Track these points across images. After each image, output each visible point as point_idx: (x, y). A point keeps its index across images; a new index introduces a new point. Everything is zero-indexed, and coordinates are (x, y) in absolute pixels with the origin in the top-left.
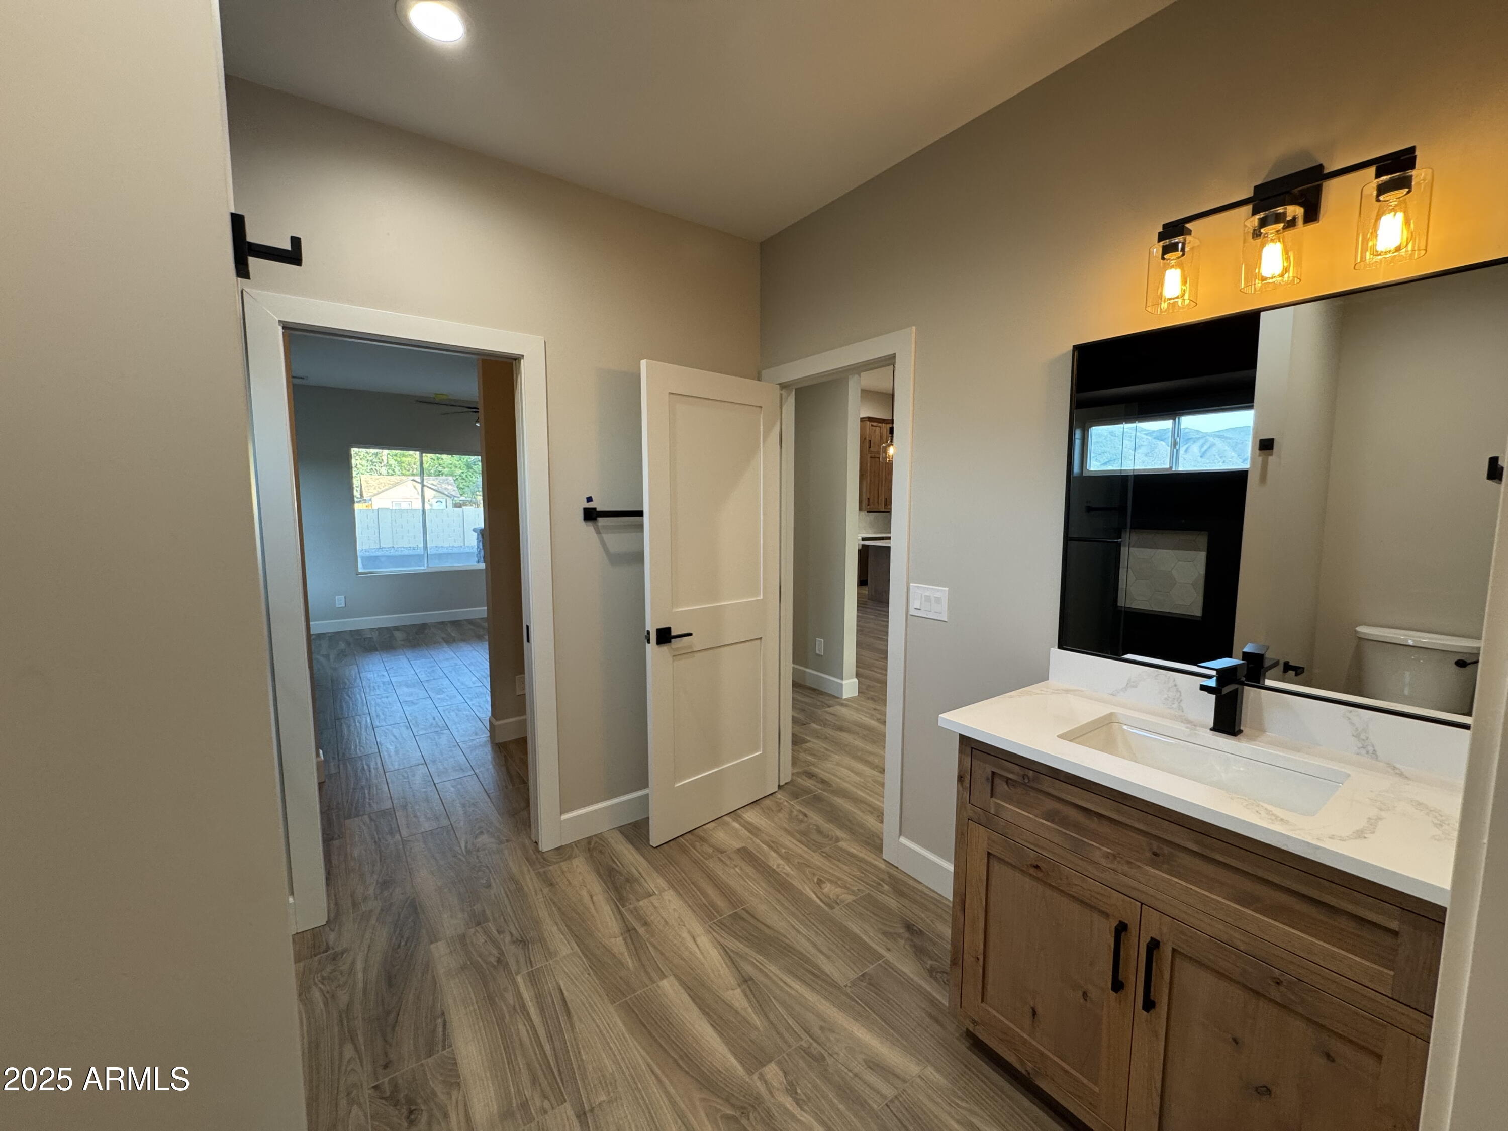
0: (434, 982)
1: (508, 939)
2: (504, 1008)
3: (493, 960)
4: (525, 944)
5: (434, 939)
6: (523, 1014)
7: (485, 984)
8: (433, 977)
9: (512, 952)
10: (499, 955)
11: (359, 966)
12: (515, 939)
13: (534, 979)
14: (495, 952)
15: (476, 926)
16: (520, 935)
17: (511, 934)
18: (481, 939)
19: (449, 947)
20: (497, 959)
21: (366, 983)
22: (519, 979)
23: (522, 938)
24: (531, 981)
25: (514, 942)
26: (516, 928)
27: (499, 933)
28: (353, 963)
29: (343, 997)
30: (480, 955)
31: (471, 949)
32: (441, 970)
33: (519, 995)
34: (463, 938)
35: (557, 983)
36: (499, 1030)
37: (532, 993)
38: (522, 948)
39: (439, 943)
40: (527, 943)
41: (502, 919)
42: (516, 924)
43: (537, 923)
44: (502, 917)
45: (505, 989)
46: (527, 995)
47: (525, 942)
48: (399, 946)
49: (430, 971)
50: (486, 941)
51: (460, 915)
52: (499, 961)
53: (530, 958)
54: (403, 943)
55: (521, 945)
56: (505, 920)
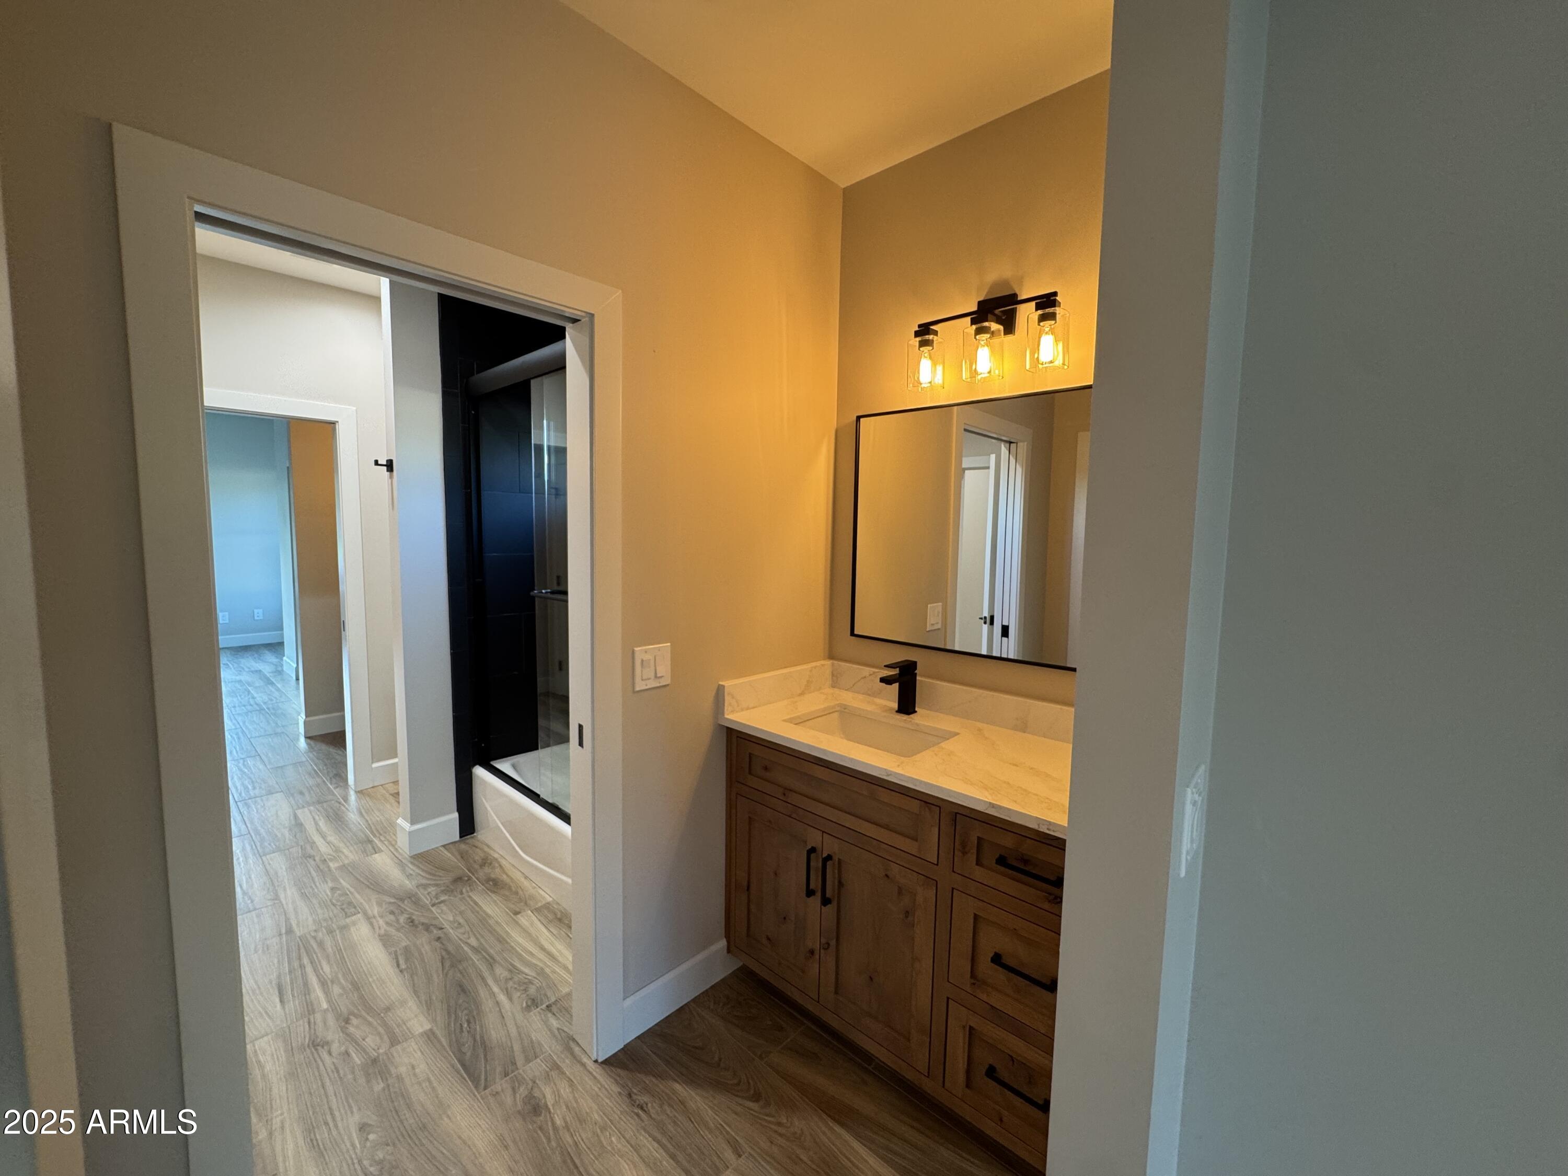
0: (415, 992)
1: (335, 1047)
2: (343, 981)
3: (354, 1021)
4: (314, 1041)
5: (430, 1036)
6: (324, 979)
7: (361, 997)
8: (418, 997)
9: (333, 1034)
10: (347, 1026)
11: (502, 998)
12: (325, 1047)
13: (310, 1009)
14: (351, 1029)
15: (378, 1057)
16: (318, 1053)
17: (330, 1053)
18: (371, 1042)
19: (408, 1029)
20: (350, 1022)
21: (486, 985)
22: (325, 1005)
23: (316, 1050)
24: (312, 1005)
25: (327, 1043)
26: (322, 1061)
27: (347, 1053)
28: (510, 999)
29: (500, 972)
30: (370, 1024)
31: (381, 1029)
32: (412, 1004)
33: (327, 993)
34: (394, 1041)
35: (284, 1008)
36: (347, 965)
37: (313, 996)
38: (317, 1037)
39: (421, 1030)
40: (311, 1045)
41: (341, 1072)
42: (322, 1067)
43: (292, 1075)
44: (342, 1075)
45: (341, 995)
46: (318, 992)
47: (313, 1044)
48: (469, 1022)
49: (424, 1002)
50: (364, 1040)
51: (403, 1070)
52: (347, 1021)
53: (309, 1026)
54: (465, 1025)
55: (319, 1040)
56: (338, 1072)
